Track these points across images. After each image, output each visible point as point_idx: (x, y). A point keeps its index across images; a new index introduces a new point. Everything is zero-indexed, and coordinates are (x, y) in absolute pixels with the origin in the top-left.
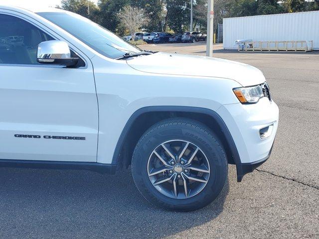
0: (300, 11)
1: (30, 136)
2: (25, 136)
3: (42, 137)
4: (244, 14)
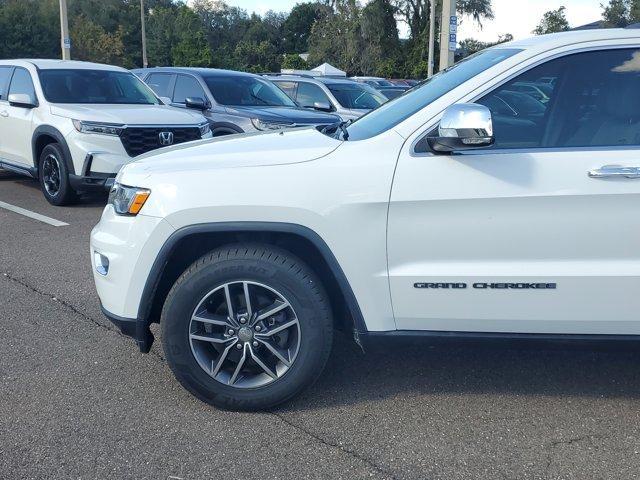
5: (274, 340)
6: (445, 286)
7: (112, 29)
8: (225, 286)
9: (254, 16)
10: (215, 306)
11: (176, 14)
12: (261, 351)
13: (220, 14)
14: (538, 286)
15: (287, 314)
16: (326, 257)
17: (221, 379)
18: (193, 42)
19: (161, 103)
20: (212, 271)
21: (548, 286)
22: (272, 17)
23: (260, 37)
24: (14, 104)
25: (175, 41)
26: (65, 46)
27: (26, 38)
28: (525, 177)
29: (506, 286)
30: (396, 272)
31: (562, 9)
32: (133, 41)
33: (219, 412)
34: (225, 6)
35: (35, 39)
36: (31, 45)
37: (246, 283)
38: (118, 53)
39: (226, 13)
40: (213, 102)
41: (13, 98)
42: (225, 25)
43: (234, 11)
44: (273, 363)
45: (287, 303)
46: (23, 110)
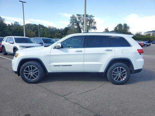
5: (35, 74)
6: (58, 66)
7: (34, 31)
8: (28, 66)
9: (58, 29)
10: (27, 69)
11: (45, 29)
12: (34, 75)
13: (53, 29)
14: (69, 65)
15: (37, 70)
16: (42, 62)
17: (28, 79)
18: (47, 33)
19: (34, 43)
20: (26, 64)
21: (71, 65)
22: (61, 29)
23: (59, 32)
24: (10, 43)
25: (44, 33)
26: (24, 34)
27: (18, 32)
28: (67, 52)
29: (65, 66)
30: (51, 64)
31: (108, 28)
32: (37, 33)
33: (28, 84)
34: (53, 27)
35: (20, 33)
36: (19, 34)
37: (31, 66)
38: (34, 35)
39: (54, 28)
40: (44, 43)
41: (10, 42)
42: (54, 31)
43: (55, 28)
44: (35, 77)
45: (37, 69)
46: (12, 44)
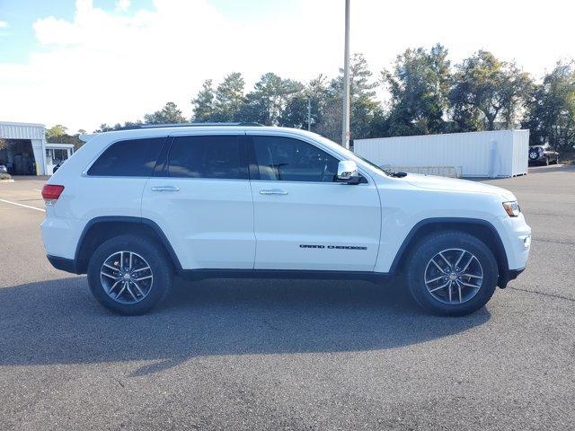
0: (438, 133)
1: (315, 247)
2: (310, 247)
3: (326, 247)
4: (372, 136)
